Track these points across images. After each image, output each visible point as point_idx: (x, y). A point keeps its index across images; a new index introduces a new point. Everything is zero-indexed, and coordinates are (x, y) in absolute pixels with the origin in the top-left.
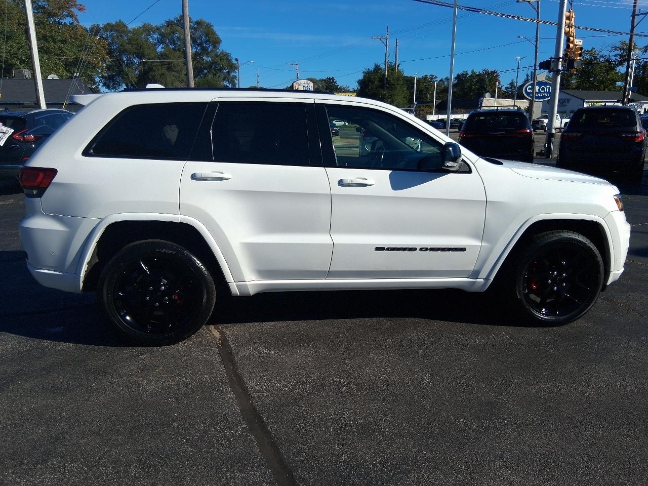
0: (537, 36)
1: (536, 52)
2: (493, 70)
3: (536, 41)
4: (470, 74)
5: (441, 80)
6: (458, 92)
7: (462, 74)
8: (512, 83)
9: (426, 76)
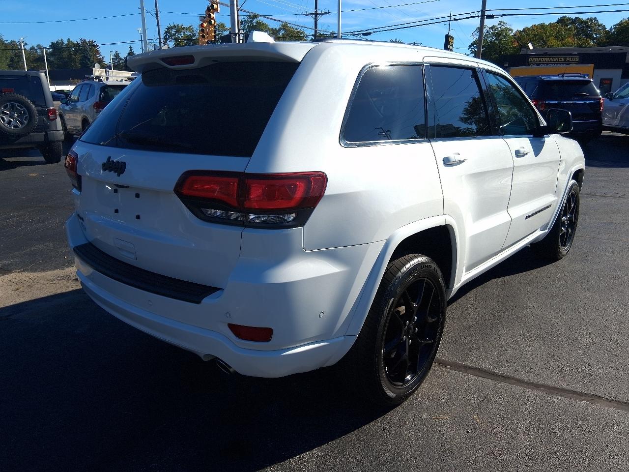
0: (157, 10)
1: (158, 25)
2: (91, 40)
3: (157, 14)
4: (66, 42)
5: (32, 48)
6: (56, 62)
7: (57, 43)
8: (117, 54)
9: (13, 41)
